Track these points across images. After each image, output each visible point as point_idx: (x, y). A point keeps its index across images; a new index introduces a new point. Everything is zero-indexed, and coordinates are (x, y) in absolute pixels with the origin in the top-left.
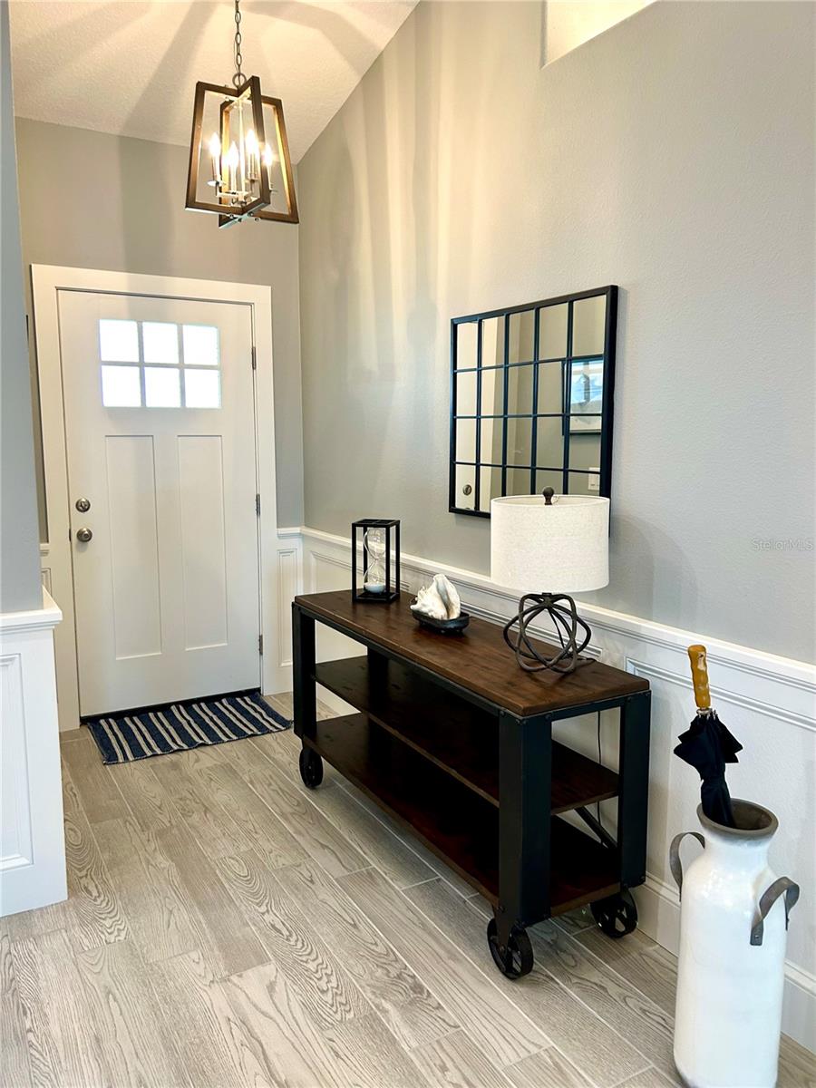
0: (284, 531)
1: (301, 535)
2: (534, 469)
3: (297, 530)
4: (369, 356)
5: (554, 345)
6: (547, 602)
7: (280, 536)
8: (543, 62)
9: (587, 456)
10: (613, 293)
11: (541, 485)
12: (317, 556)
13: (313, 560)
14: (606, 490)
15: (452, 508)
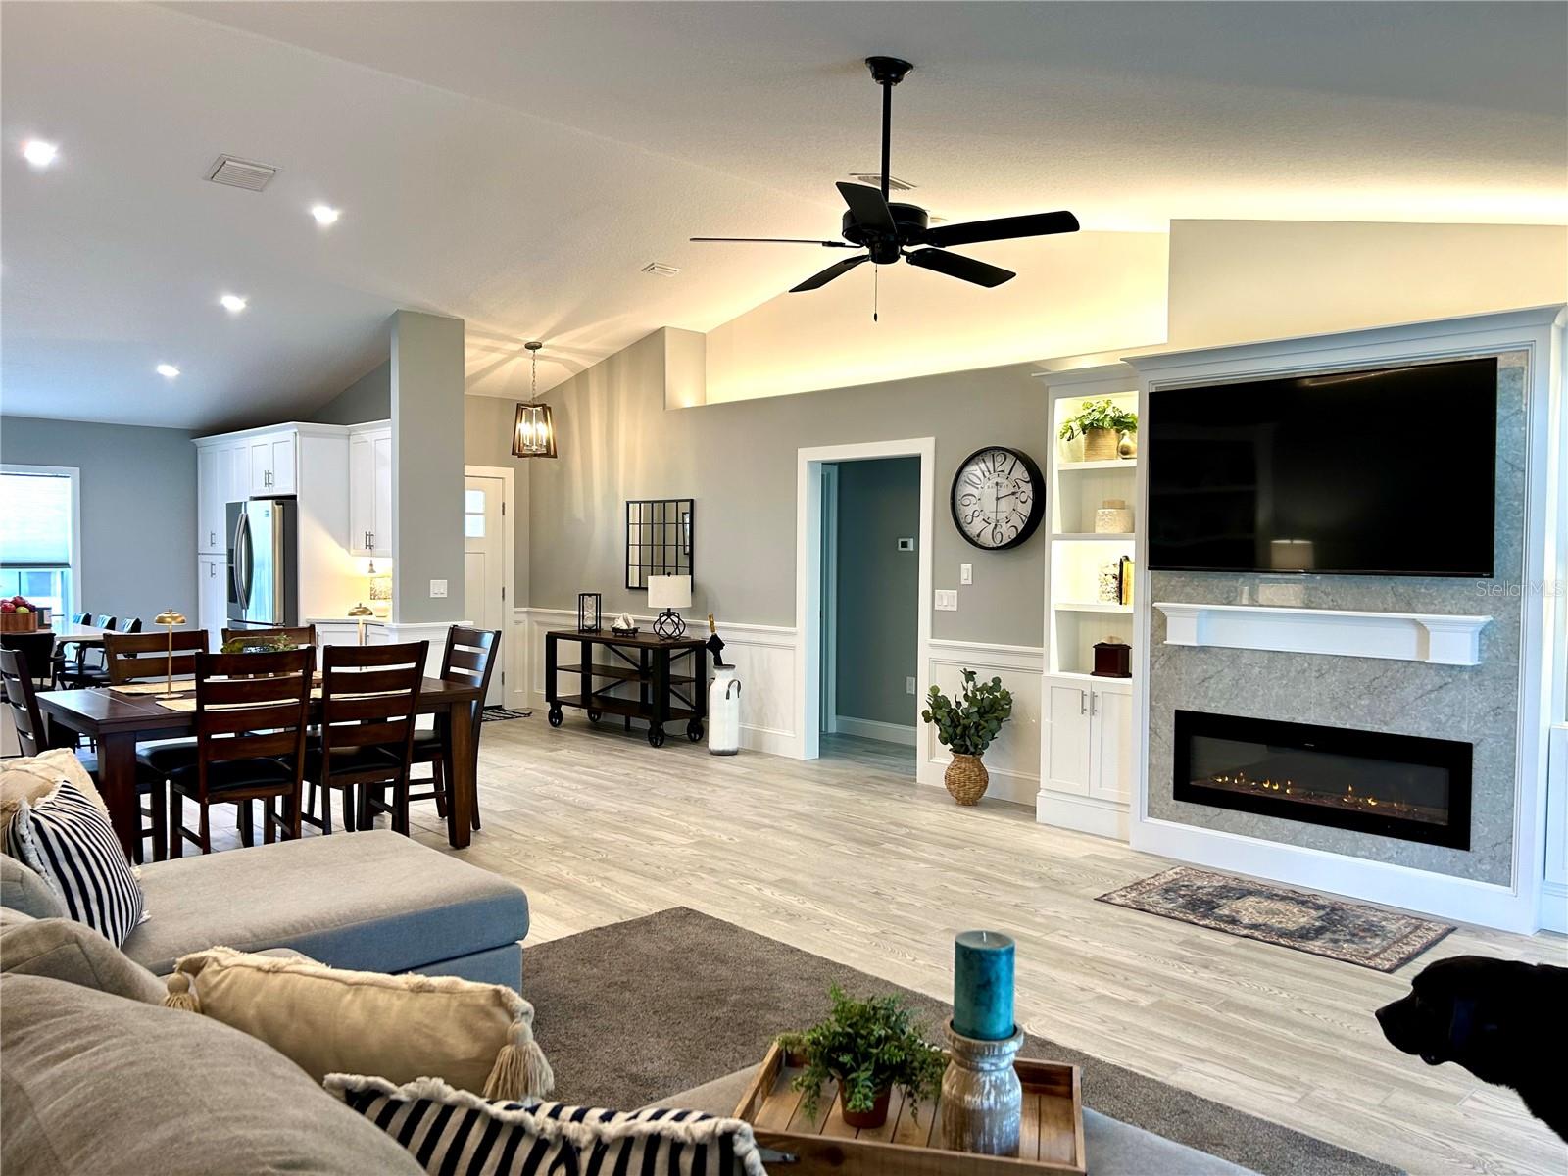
0: (517, 609)
1: (528, 612)
2: (664, 567)
3: (525, 609)
4: (579, 513)
5: (671, 517)
6: (669, 613)
7: (516, 612)
8: (665, 408)
9: (684, 562)
10: (692, 501)
11: (668, 570)
12: (539, 623)
13: (536, 627)
14: (691, 573)
15: (627, 586)
